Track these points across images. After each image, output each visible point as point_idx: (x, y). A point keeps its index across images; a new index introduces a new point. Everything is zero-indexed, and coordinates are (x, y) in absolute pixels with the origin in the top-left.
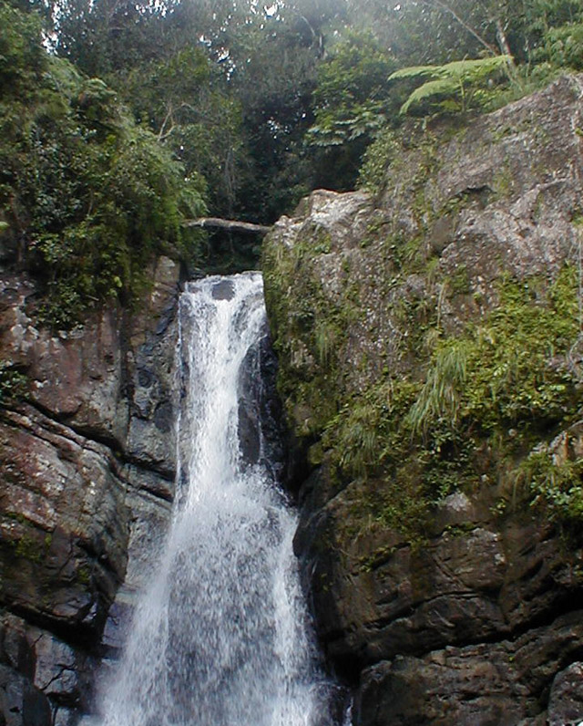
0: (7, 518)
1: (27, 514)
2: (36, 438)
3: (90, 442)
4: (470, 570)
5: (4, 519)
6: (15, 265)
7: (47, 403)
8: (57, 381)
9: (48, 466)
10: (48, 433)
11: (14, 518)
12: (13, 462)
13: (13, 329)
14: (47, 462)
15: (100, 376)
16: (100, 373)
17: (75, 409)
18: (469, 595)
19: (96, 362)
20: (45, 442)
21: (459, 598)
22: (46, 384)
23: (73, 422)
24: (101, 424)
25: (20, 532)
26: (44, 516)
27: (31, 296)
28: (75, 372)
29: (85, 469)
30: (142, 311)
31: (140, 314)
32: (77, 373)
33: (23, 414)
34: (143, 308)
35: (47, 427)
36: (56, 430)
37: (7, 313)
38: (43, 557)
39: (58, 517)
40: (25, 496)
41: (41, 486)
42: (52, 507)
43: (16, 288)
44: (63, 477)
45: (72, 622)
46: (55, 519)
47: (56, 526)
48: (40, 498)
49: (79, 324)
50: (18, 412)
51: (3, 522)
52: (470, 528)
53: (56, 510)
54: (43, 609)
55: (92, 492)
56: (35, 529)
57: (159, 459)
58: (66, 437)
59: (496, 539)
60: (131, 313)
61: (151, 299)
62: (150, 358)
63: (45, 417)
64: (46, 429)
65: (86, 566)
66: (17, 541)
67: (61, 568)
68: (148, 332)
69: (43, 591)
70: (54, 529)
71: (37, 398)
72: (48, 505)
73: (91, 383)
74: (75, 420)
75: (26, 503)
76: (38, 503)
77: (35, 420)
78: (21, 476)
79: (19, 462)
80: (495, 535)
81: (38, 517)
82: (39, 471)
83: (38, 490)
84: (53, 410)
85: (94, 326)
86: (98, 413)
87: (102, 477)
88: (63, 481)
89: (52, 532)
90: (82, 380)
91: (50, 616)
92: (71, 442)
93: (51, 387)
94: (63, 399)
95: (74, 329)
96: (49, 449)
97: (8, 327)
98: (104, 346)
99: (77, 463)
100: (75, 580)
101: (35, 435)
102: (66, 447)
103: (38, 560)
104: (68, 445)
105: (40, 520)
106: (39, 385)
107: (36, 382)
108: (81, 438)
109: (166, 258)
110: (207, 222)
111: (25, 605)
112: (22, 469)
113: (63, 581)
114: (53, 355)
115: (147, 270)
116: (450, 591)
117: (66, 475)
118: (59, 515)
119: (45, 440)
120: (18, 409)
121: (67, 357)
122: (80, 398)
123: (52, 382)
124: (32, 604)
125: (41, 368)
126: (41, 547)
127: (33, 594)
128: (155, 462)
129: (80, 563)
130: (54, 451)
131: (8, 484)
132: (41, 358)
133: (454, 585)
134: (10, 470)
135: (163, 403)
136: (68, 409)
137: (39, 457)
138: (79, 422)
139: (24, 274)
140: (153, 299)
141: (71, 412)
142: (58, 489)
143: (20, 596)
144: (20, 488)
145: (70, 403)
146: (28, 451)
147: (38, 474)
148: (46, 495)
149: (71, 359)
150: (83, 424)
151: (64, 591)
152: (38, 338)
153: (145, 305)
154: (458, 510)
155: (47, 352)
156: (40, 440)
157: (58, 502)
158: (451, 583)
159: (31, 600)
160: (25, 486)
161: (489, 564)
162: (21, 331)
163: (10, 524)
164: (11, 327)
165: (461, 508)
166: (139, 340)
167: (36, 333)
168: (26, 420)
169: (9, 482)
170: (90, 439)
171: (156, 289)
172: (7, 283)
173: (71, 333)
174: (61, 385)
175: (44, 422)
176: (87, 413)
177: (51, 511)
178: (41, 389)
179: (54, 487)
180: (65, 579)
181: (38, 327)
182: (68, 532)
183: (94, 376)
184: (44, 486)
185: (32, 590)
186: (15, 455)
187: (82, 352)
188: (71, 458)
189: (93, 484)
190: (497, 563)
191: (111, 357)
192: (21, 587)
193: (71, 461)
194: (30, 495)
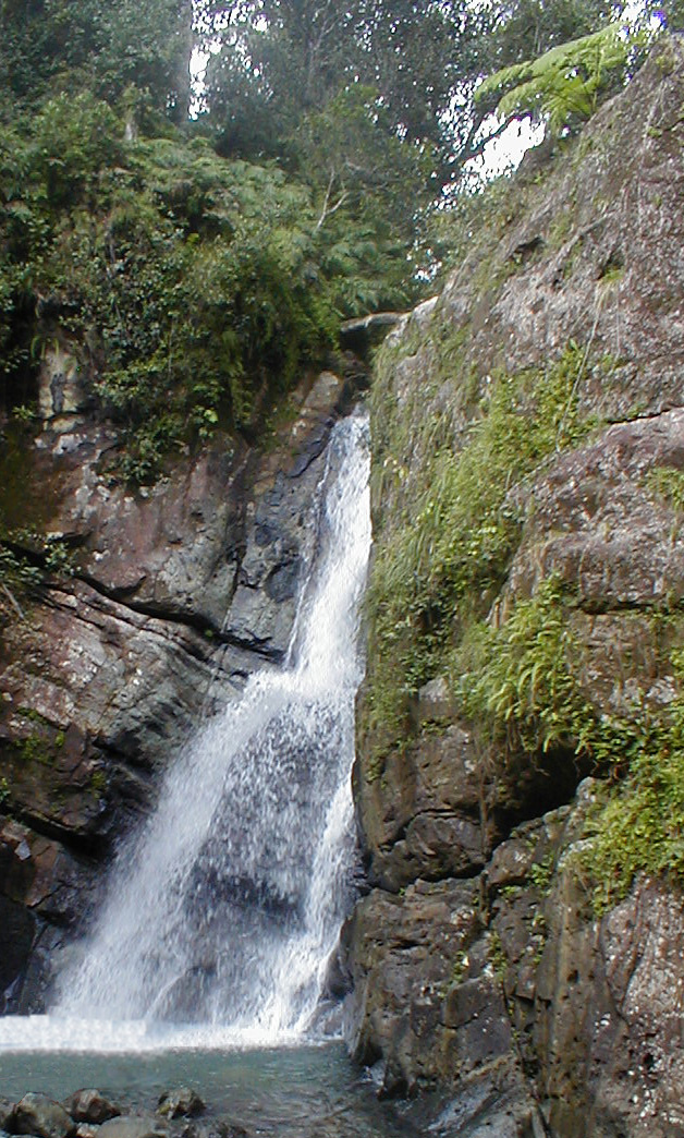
0: (19, 715)
1: (42, 709)
2: (78, 621)
3: (152, 621)
4: (445, 780)
5: (14, 716)
6: (96, 412)
7: (102, 578)
8: (121, 550)
9: (81, 654)
10: (96, 613)
11: (26, 714)
12: (40, 651)
13: (77, 492)
14: (80, 649)
15: (179, 540)
16: (179, 535)
17: (135, 583)
18: (448, 814)
19: (177, 522)
20: (89, 625)
21: (436, 818)
22: (106, 555)
23: (136, 599)
24: (171, 598)
25: (28, 731)
26: (60, 711)
27: (111, 448)
28: (146, 537)
29: (130, 655)
30: (277, 449)
31: (274, 452)
32: (148, 538)
33: (70, 592)
34: (279, 445)
35: (99, 606)
36: (109, 611)
37: (74, 474)
38: (53, 759)
39: (76, 713)
40: (46, 690)
41: (66, 677)
42: (72, 701)
43: (94, 441)
44: (96, 665)
45: (82, 833)
46: (71, 715)
47: (70, 724)
48: (61, 691)
49: (165, 477)
50: (64, 591)
51: (13, 719)
52: (446, 724)
53: (76, 705)
54: (52, 819)
55: (136, 682)
56: (47, 727)
57: (262, 637)
58: (118, 618)
59: (467, 741)
60: (261, 454)
61: (292, 430)
62: (276, 509)
63: (99, 595)
64: (96, 608)
65: (103, 769)
66: (24, 740)
67: (73, 771)
68: (281, 475)
69: (53, 797)
70: (68, 727)
71: (92, 573)
72: (67, 699)
73: (167, 549)
74: (138, 595)
75: (45, 697)
76: (57, 697)
77: (84, 599)
78: (46, 667)
79: (47, 650)
80: (467, 735)
81: (53, 713)
82: (68, 660)
83: (63, 683)
84: (108, 586)
85: (183, 478)
86: (166, 586)
87: (159, 663)
88: (95, 671)
89: (65, 731)
90: (156, 546)
91: (59, 825)
92: (121, 623)
93: (111, 558)
94: (123, 571)
95: (158, 484)
96: (92, 634)
97: (72, 491)
98: (190, 501)
99: (123, 648)
100: (89, 785)
101: (78, 617)
102: (113, 630)
103: (46, 762)
104: (117, 626)
105: (55, 717)
106: (98, 556)
107: (95, 553)
108: (141, 617)
109: (329, 374)
110: (374, 320)
111: (32, 813)
112: (47, 659)
113: (74, 786)
114: (121, 519)
115: (294, 394)
116: (427, 808)
117: (100, 663)
118: (78, 711)
119: (88, 622)
120: (65, 587)
121: (139, 519)
122: (144, 569)
123: (114, 551)
124: (39, 812)
125: (102, 536)
126: (50, 748)
127: (41, 800)
128: (257, 640)
129: (95, 766)
130: (97, 635)
131: (27, 676)
132: (105, 524)
133: (432, 800)
134: (34, 660)
135: (285, 565)
136: (125, 584)
137: (72, 644)
138: (141, 597)
139: (109, 423)
140: (295, 430)
141: (130, 587)
142: (84, 680)
143: (27, 802)
144: (41, 680)
145: (130, 576)
146: (61, 637)
147: (66, 663)
148: (69, 688)
149: (144, 521)
150: (148, 600)
151: (78, 797)
152: (108, 499)
153: (282, 441)
154: (435, 700)
155: (113, 516)
156: (83, 622)
157: (81, 695)
158: (430, 797)
159: (39, 807)
160: (49, 679)
161: (460, 774)
162: (87, 493)
163: (19, 722)
164: (76, 489)
165: (438, 698)
166: (266, 486)
167: (106, 493)
168: (72, 600)
169: (29, 673)
170: (154, 617)
171: (302, 417)
172: (85, 436)
173: (154, 488)
174: (124, 555)
175: (95, 601)
176: (154, 586)
177: (70, 706)
178: (100, 561)
179: (79, 678)
180: (76, 784)
181: (111, 486)
182: (84, 729)
183: (172, 540)
184: (69, 677)
185: (41, 796)
186: (44, 642)
187: (160, 512)
188: (117, 642)
189: (139, 672)
190: (468, 772)
191: (200, 514)
192: (30, 793)
193: (117, 646)
194: (51, 688)
